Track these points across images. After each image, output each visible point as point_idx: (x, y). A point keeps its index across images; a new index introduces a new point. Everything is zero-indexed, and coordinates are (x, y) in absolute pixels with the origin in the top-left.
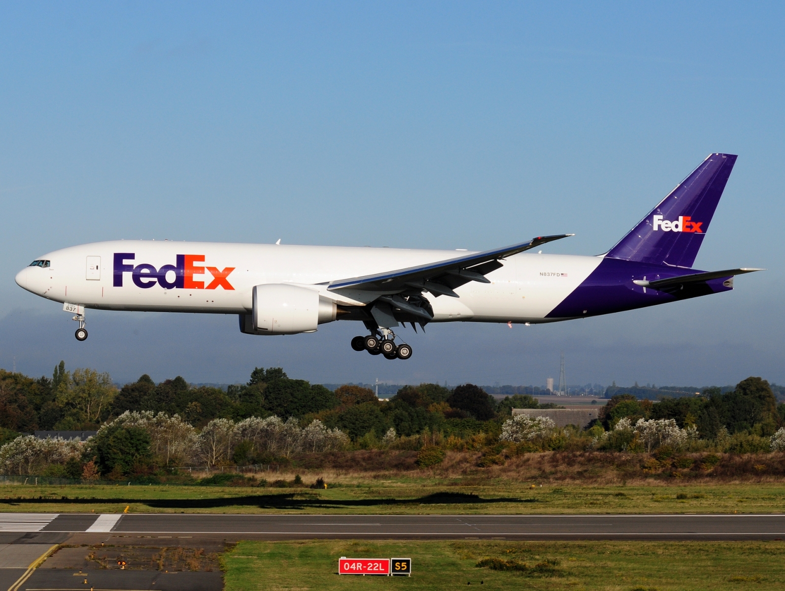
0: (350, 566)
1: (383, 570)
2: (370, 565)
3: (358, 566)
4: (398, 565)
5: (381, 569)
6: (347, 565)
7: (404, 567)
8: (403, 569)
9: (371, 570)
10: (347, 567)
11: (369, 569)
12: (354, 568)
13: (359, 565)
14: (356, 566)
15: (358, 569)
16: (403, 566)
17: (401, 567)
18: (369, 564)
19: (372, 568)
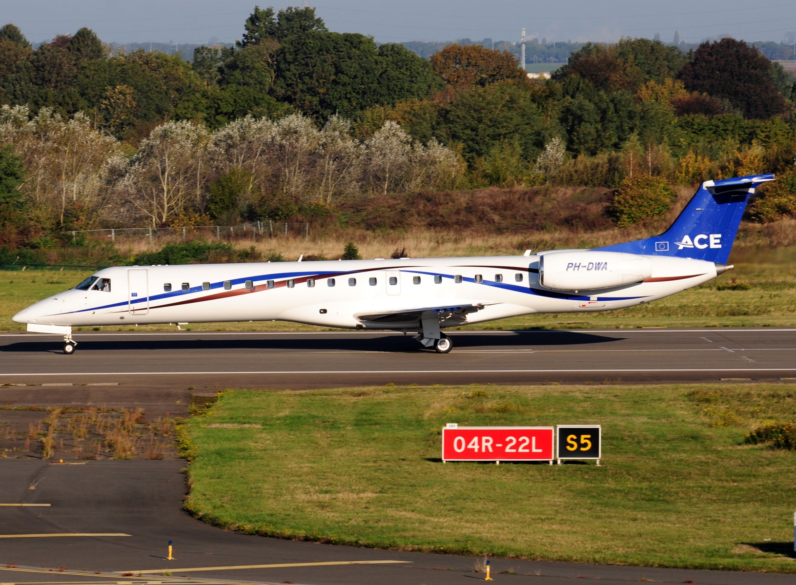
0: (467, 444)
1: (540, 451)
2: (511, 441)
3: (484, 444)
4: (572, 439)
5: (534, 450)
6: (459, 442)
7: (585, 445)
8: (582, 449)
9: (514, 451)
10: (459, 447)
11: (507, 450)
12: (476, 447)
13: (487, 441)
14: (480, 443)
15: (484, 450)
16: (583, 441)
17: (580, 445)
18: (508, 439)
19: (516, 447)
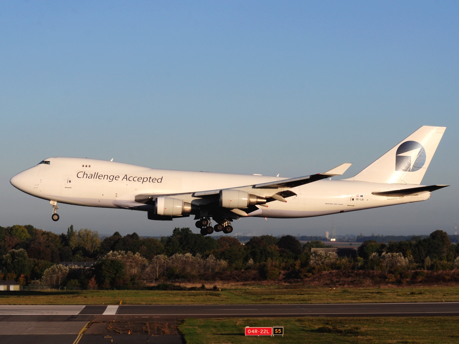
0: (251, 331)
1: (269, 333)
2: (262, 331)
3: (255, 331)
4: (276, 330)
5: (267, 333)
6: (249, 331)
7: (280, 332)
8: (279, 333)
9: (262, 333)
10: (249, 332)
11: (261, 333)
12: (253, 333)
13: (256, 331)
14: (254, 331)
15: (255, 333)
18: (261, 330)
19: (263, 332)
